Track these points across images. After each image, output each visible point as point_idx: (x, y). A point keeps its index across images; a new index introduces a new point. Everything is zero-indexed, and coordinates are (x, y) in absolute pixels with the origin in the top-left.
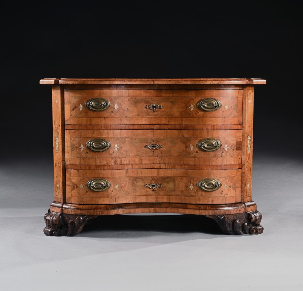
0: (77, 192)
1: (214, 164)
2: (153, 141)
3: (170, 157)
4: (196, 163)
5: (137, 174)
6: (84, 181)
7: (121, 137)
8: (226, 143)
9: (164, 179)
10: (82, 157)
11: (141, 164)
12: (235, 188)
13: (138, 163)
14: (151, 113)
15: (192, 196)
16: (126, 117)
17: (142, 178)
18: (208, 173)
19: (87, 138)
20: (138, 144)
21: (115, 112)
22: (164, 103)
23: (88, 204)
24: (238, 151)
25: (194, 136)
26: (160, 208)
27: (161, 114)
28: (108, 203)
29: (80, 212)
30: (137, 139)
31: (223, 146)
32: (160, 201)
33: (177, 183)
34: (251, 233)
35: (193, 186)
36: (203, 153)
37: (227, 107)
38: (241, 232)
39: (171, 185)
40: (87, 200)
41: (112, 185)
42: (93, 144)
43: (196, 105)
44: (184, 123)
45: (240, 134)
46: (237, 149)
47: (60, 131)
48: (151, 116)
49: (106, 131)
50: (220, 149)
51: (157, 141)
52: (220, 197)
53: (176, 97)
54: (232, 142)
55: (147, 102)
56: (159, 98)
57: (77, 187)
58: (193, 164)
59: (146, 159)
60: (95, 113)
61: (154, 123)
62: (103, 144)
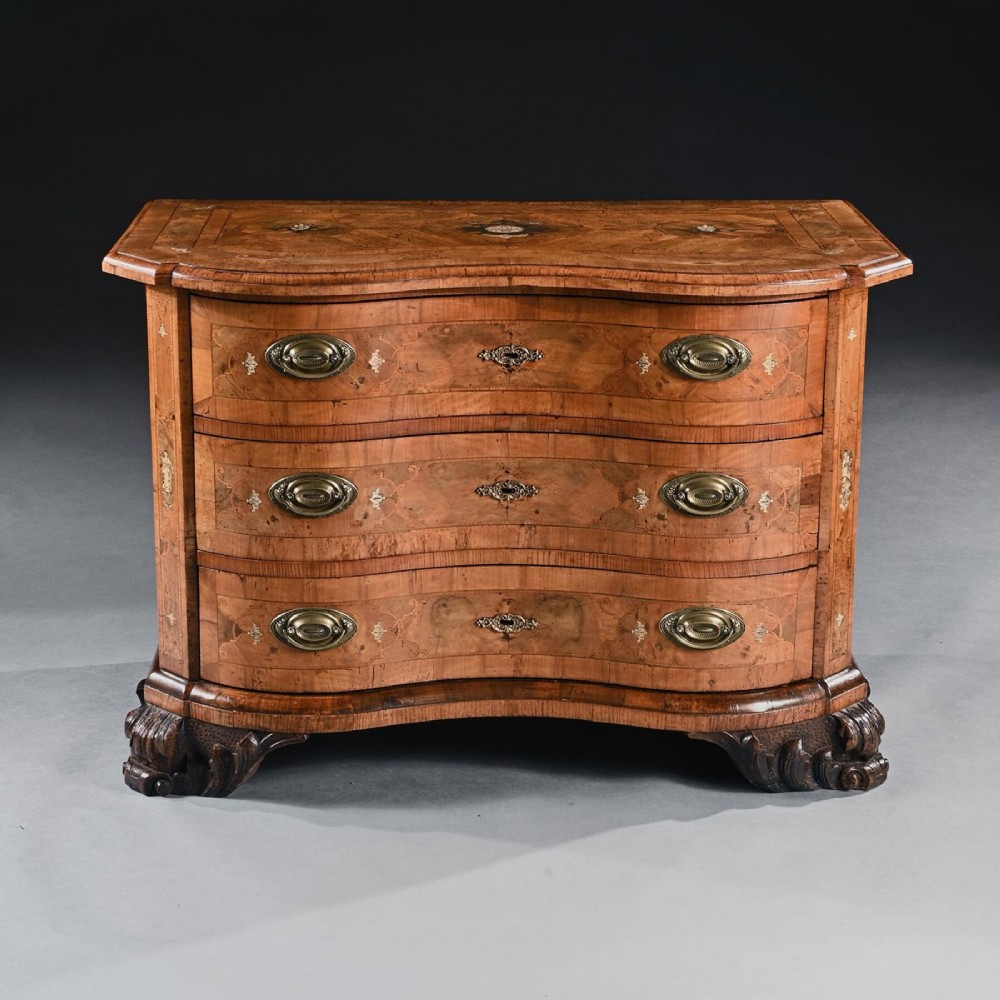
0: (238, 649)
1: (721, 557)
2: (507, 472)
3: (566, 526)
4: (660, 553)
5: (451, 583)
6: (262, 616)
7: (393, 461)
8: (765, 487)
9: (545, 600)
10: (256, 533)
11: (464, 549)
12: (791, 636)
13: (453, 547)
14: (500, 378)
15: (642, 661)
16: (410, 393)
17: (465, 598)
18: (698, 590)
19: (274, 471)
20: (453, 482)
21: (372, 378)
22: (547, 343)
23: (278, 690)
24: (805, 510)
25: (650, 461)
26: (529, 701)
27: (536, 381)
28: (346, 686)
29: (249, 720)
30: (450, 466)
31: (752, 496)
32: (528, 671)
33: (588, 615)
34: (843, 784)
35: (647, 628)
36: (682, 520)
37: (769, 366)
38: (809, 781)
39: (568, 622)
40: (272, 678)
41: (362, 628)
42: (296, 490)
43: (661, 355)
44: (616, 414)
45: (813, 452)
46: (803, 502)
47: (177, 436)
48: (501, 385)
49: (339, 447)
50: (741, 508)
51: (522, 472)
52: (739, 666)
53: (591, 325)
54: (786, 483)
55: (485, 340)
56: (529, 325)
57: (239, 631)
58: (647, 556)
59: (480, 532)
60: (302, 386)
61: (509, 411)
62: (330, 490)
